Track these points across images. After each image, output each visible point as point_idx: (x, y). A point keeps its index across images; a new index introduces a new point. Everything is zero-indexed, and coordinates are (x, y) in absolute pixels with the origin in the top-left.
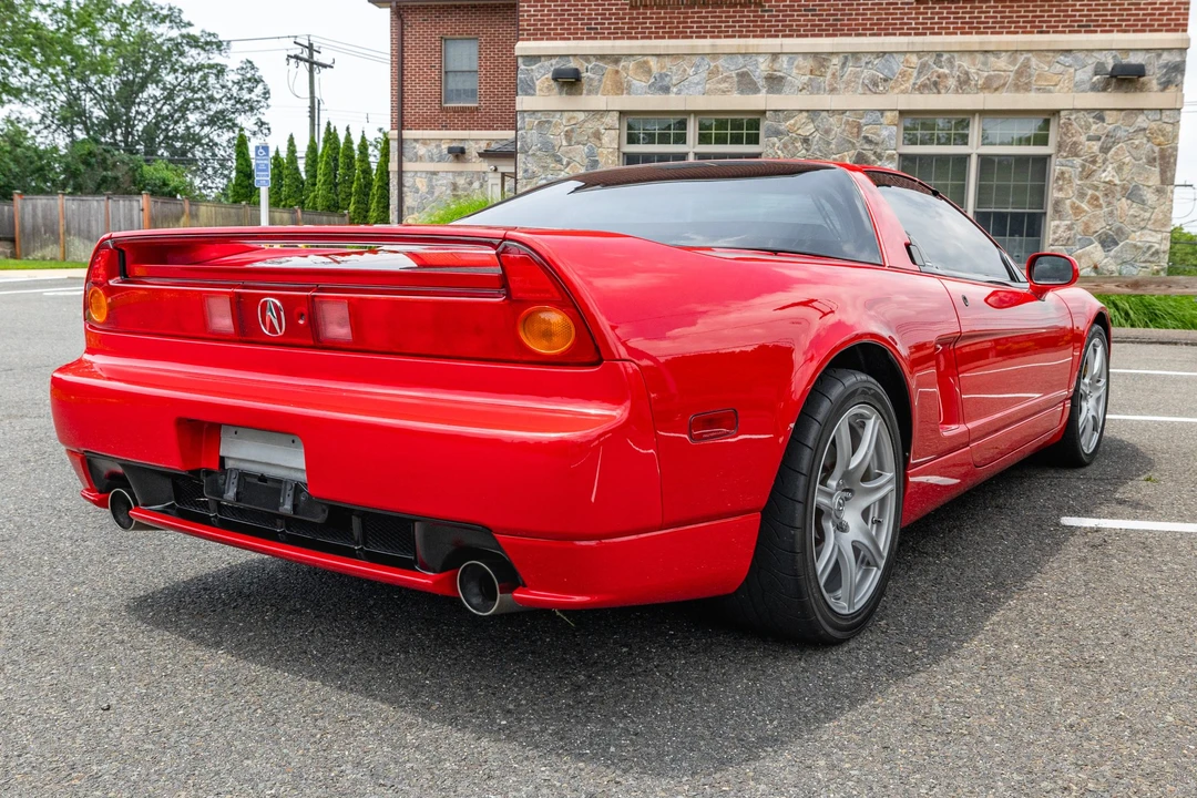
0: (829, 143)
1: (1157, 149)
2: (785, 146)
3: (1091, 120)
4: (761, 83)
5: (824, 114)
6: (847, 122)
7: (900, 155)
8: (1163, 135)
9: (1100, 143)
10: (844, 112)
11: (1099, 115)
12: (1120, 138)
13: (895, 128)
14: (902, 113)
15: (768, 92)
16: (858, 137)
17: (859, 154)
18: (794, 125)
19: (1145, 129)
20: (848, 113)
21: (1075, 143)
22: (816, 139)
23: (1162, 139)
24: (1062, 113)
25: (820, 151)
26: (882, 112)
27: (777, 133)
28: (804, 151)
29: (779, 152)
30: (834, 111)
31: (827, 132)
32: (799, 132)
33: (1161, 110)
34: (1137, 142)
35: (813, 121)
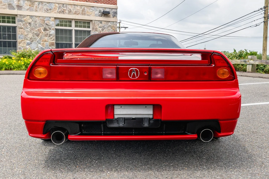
0: (36, 25)
1: (113, 30)
2: (24, 25)
3: (99, 23)
4: (15, 7)
5: (34, 17)
6: (41, 20)
7: (55, 29)
8: (114, 27)
9: (101, 28)
10: (40, 17)
11: (101, 22)
12: (105, 27)
13: (54, 22)
14: (55, 18)
15: (17, 10)
16: (44, 23)
17: (45, 28)
18: (26, 19)
19: (110, 26)
20: (41, 17)
21: (96, 28)
22: (33, 23)
23: (114, 28)
24: (93, 21)
25: (34, 26)
26: (50, 17)
27: (21, 21)
28: (29, 26)
29: (22, 26)
30: (37, 16)
31: (36, 22)
32: (27, 21)
33: (113, 22)
34: (109, 29)
35: (31, 19)
